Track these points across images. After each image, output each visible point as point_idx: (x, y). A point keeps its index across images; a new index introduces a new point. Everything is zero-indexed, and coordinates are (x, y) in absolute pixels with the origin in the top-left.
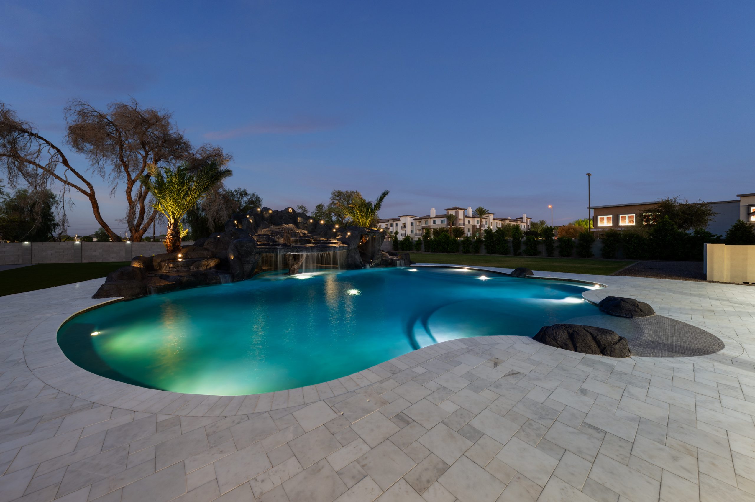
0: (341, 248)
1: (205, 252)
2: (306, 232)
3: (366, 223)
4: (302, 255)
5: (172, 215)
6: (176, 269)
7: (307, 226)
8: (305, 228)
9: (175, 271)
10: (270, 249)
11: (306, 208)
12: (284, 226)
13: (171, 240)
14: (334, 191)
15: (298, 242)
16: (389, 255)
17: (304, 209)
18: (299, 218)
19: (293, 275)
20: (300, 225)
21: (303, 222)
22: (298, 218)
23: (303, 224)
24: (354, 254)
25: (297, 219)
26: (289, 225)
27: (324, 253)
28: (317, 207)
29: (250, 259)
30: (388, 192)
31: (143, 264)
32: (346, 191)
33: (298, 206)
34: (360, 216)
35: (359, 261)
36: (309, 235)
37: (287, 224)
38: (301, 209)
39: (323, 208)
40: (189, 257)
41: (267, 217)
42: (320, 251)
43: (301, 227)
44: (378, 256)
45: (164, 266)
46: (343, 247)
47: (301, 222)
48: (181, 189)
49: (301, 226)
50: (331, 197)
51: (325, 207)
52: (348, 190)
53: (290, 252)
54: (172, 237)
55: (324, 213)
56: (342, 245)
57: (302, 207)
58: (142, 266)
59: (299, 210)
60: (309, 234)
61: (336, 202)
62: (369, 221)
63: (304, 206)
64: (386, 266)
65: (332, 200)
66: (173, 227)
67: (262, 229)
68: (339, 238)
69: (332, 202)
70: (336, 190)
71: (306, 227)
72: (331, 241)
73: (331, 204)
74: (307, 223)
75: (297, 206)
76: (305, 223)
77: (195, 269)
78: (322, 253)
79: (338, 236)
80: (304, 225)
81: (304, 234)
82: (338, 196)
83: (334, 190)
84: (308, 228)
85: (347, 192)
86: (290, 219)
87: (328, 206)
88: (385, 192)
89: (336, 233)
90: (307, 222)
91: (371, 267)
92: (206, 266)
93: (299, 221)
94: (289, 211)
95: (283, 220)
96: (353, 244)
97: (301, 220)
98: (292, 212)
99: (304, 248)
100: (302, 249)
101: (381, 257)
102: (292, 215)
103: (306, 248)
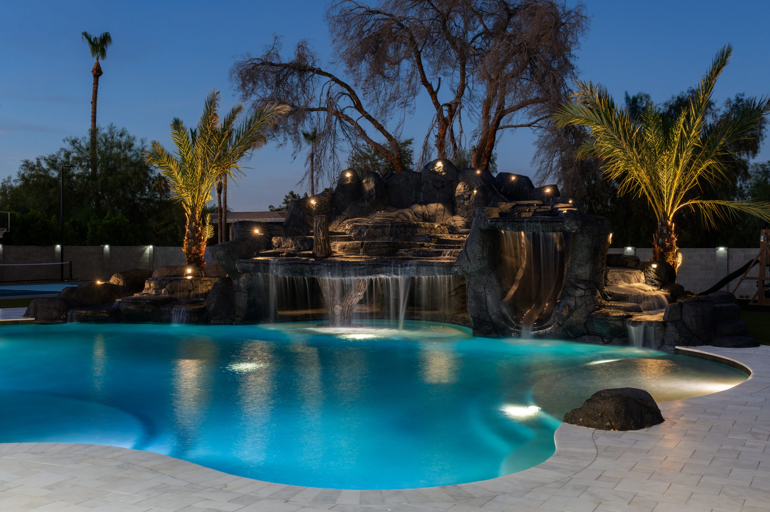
7: (468, 207)
8: (466, 213)
13: (186, 244)
18: (459, 186)
19: (319, 326)
20: (459, 202)
21: (462, 195)
23: (463, 201)
25: (456, 188)
31: (125, 280)
37: (425, 203)
41: (369, 191)
44: (572, 303)
47: (460, 197)
49: (459, 207)
58: (121, 283)
71: (467, 209)
74: (468, 198)
76: (466, 199)
80: (463, 203)
86: (438, 189)
90: (469, 196)
92: (190, 291)
93: (456, 195)
94: (435, 168)
95: (422, 194)
96: (468, 259)
97: (460, 190)
98: (442, 172)
99: (324, 265)
100: (320, 266)
101: (585, 304)
102: (443, 179)
103: (329, 264)
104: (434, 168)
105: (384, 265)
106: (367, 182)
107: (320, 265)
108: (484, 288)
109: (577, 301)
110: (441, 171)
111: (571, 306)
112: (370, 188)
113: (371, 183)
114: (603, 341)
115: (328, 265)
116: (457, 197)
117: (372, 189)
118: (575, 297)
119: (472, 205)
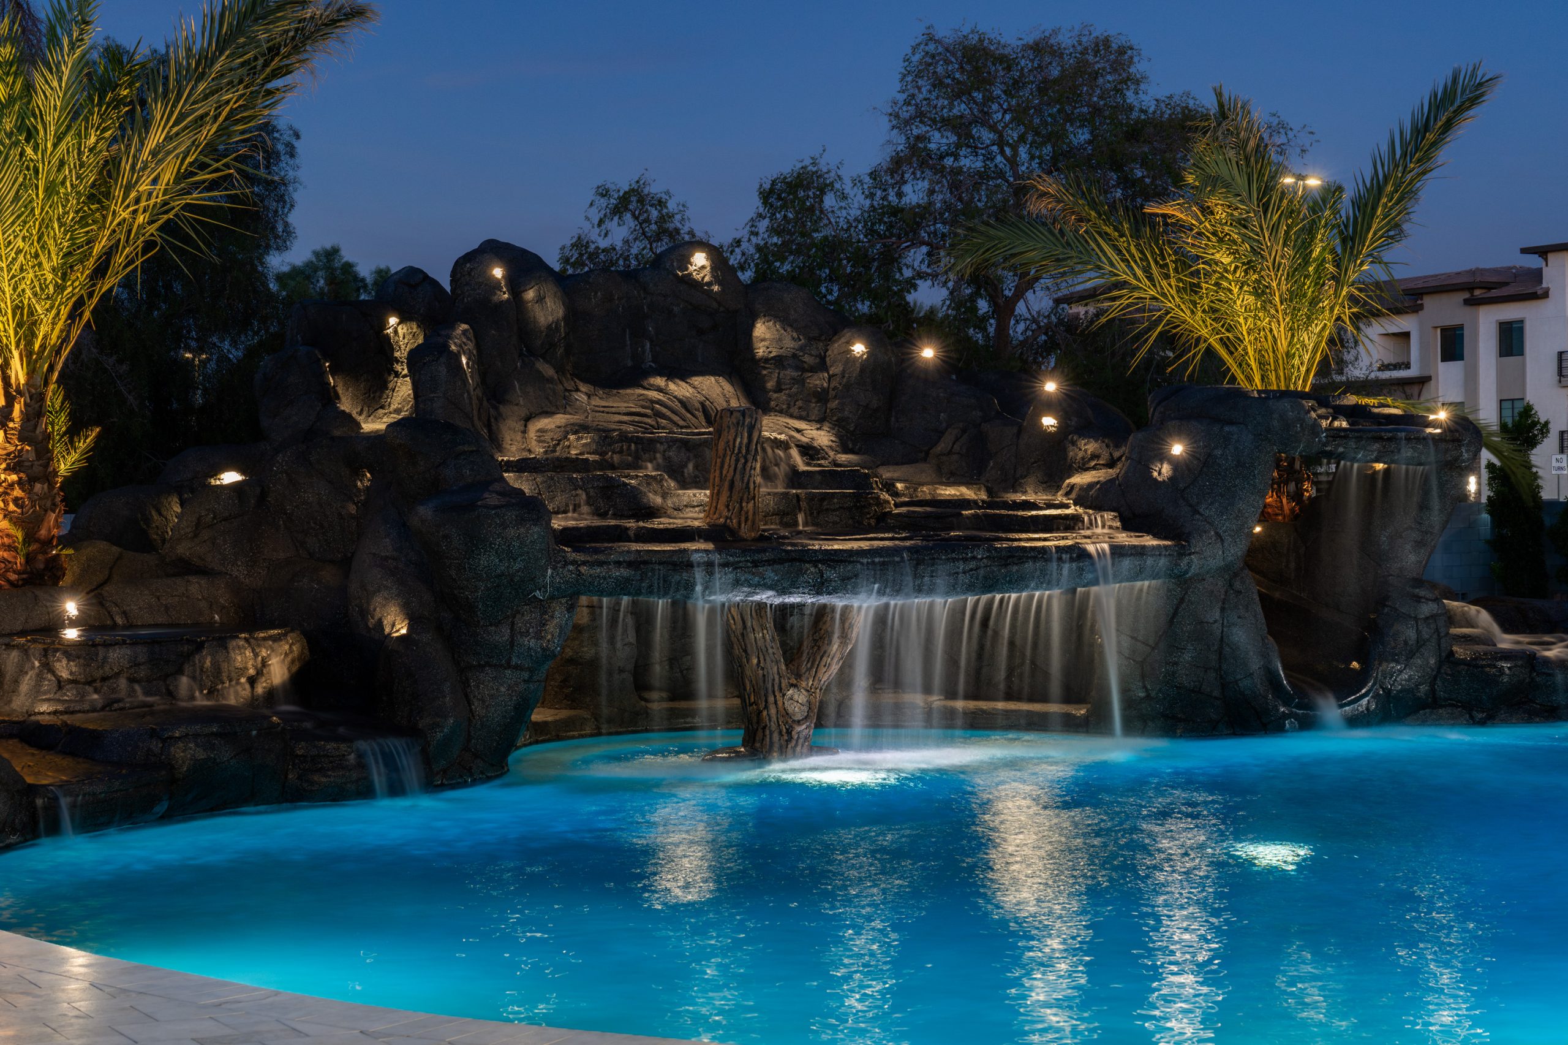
0: (1126, 563)
1: (196, 587)
2: (822, 437)
3: (1289, 356)
4: (846, 610)
5: (16, 333)
6: (96, 691)
7: (825, 391)
8: (815, 409)
9: (103, 709)
10: (645, 563)
11: (672, 206)
12: (660, 390)
13: (16, 501)
14: (931, 47)
15: (800, 518)
16: (1496, 628)
17: (654, 214)
18: (761, 329)
20: (779, 374)
21: (794, 356)
22: (752, 326)
23: (795, 374)
24: (1217, 614)
25: (750, 336)
26: (697, 380)
27: (998, 597)
28: (766, 196)
29: (512, 636)
30: (1481, 84)
32: (1030, 39)
33: (604, 193)
34: (1243, 301)
35: (1255, 664)
36: (843, 458)
37: (680, 373)
38: (628, 216)
39: (829, 201)
40: (119, 621)
42: (970, 588)
43: (783, 396)
44: (1411, 634)
45: (22, 672)
46: (1140, 552)
47: (779, 361)
48: (68, 152)
49: (778, 389)
50: (901, 97)
51: (844, 197)
52: (1055, 32)
53: (770, 588)
54: (20, 482)
55: (832, 247)
56: (1124, 538)
57: (641, 200)
59: (612, 225)
60: (846, 450)
61: (939, 140)
62: (1320, 334)
63: (655, 189)
64: (1479, 716)
65: (901, 124)
66: (26, 417)
67: (527, 419)
68: (1091, 486)
69: (900, 142)
70: (946, 31)
71: (822, 396)
72: (1034, 506)
73: (897, 164)
74: (822, 365)
75: (590, 195)
76: (813, 370)
77: (197, 694)
78: (985, 598)
79: (1084, 468)
80: (801, 382)
81: (809, 451)
82: (960, 92)
83: (931, 38)
84: (833, 404)
85: (1040, 48)
87: (867, 179)
88: (1455, 80)
89: (1059, 441)
90: (823, 359)
91: (1354, 722)
92: (252, 681)
93: (761, 351)
94: (691, 268)
95: (648, 346)
96: (1217, 534)
97: (780, 340)
98: (709, 284)
99: (862, 564)
100: (850, 567)
101: (1435, 636)
102: (715, 305)
103: (877, 560)
104: (687, 269)
105: (1028, 558)
106: (540, 299)
107: (850, 562)
108: (1223, 610)
109: (1420, 628)
110: (707, 279)
111: (1410, 643)
112: (550, 319)
113: (549, 302)
114: (1472, 717)
115: (873, 563)
116: (767, 360)
117: (557, 323)
118: (1416, 619)
119: (847, 387)
